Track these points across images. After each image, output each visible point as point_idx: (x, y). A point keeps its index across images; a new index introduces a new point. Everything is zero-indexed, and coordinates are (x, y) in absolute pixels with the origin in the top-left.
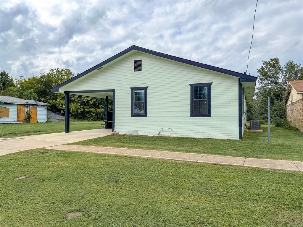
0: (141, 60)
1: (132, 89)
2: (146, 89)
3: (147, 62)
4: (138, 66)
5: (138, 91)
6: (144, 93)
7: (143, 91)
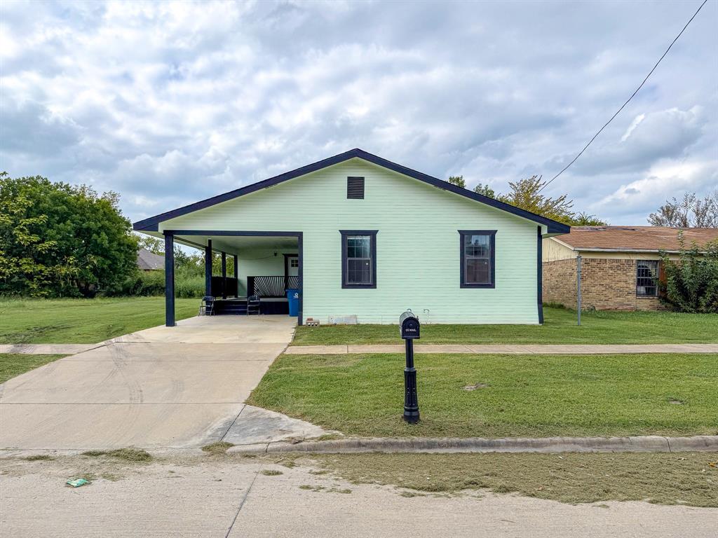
0: (363, 178)
1: (344, 233)
2: (373, 234)
3: (374, 183)
4: (356, 189)
5: (359, 238)
6: (369, 241)
7: (368, 238)
